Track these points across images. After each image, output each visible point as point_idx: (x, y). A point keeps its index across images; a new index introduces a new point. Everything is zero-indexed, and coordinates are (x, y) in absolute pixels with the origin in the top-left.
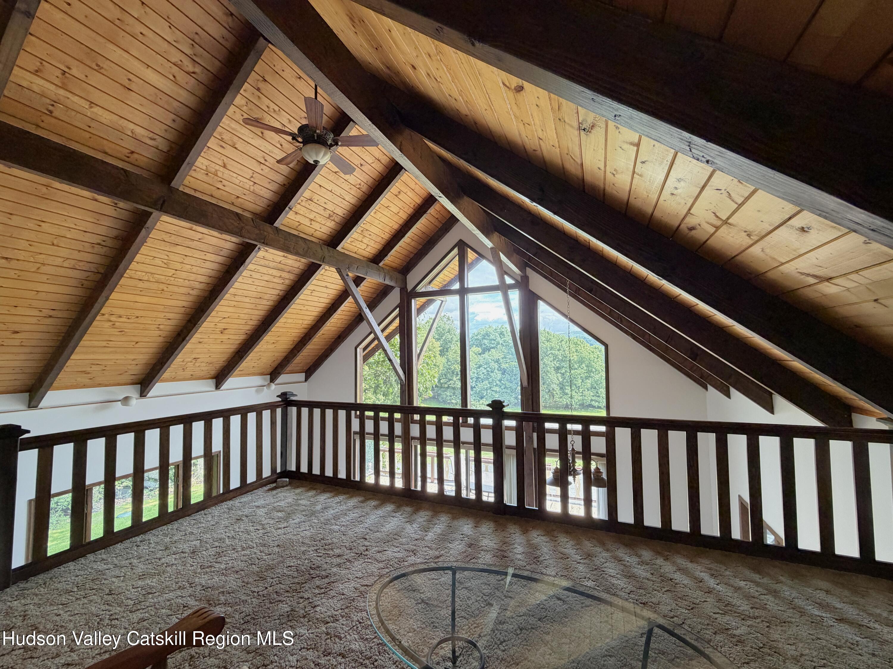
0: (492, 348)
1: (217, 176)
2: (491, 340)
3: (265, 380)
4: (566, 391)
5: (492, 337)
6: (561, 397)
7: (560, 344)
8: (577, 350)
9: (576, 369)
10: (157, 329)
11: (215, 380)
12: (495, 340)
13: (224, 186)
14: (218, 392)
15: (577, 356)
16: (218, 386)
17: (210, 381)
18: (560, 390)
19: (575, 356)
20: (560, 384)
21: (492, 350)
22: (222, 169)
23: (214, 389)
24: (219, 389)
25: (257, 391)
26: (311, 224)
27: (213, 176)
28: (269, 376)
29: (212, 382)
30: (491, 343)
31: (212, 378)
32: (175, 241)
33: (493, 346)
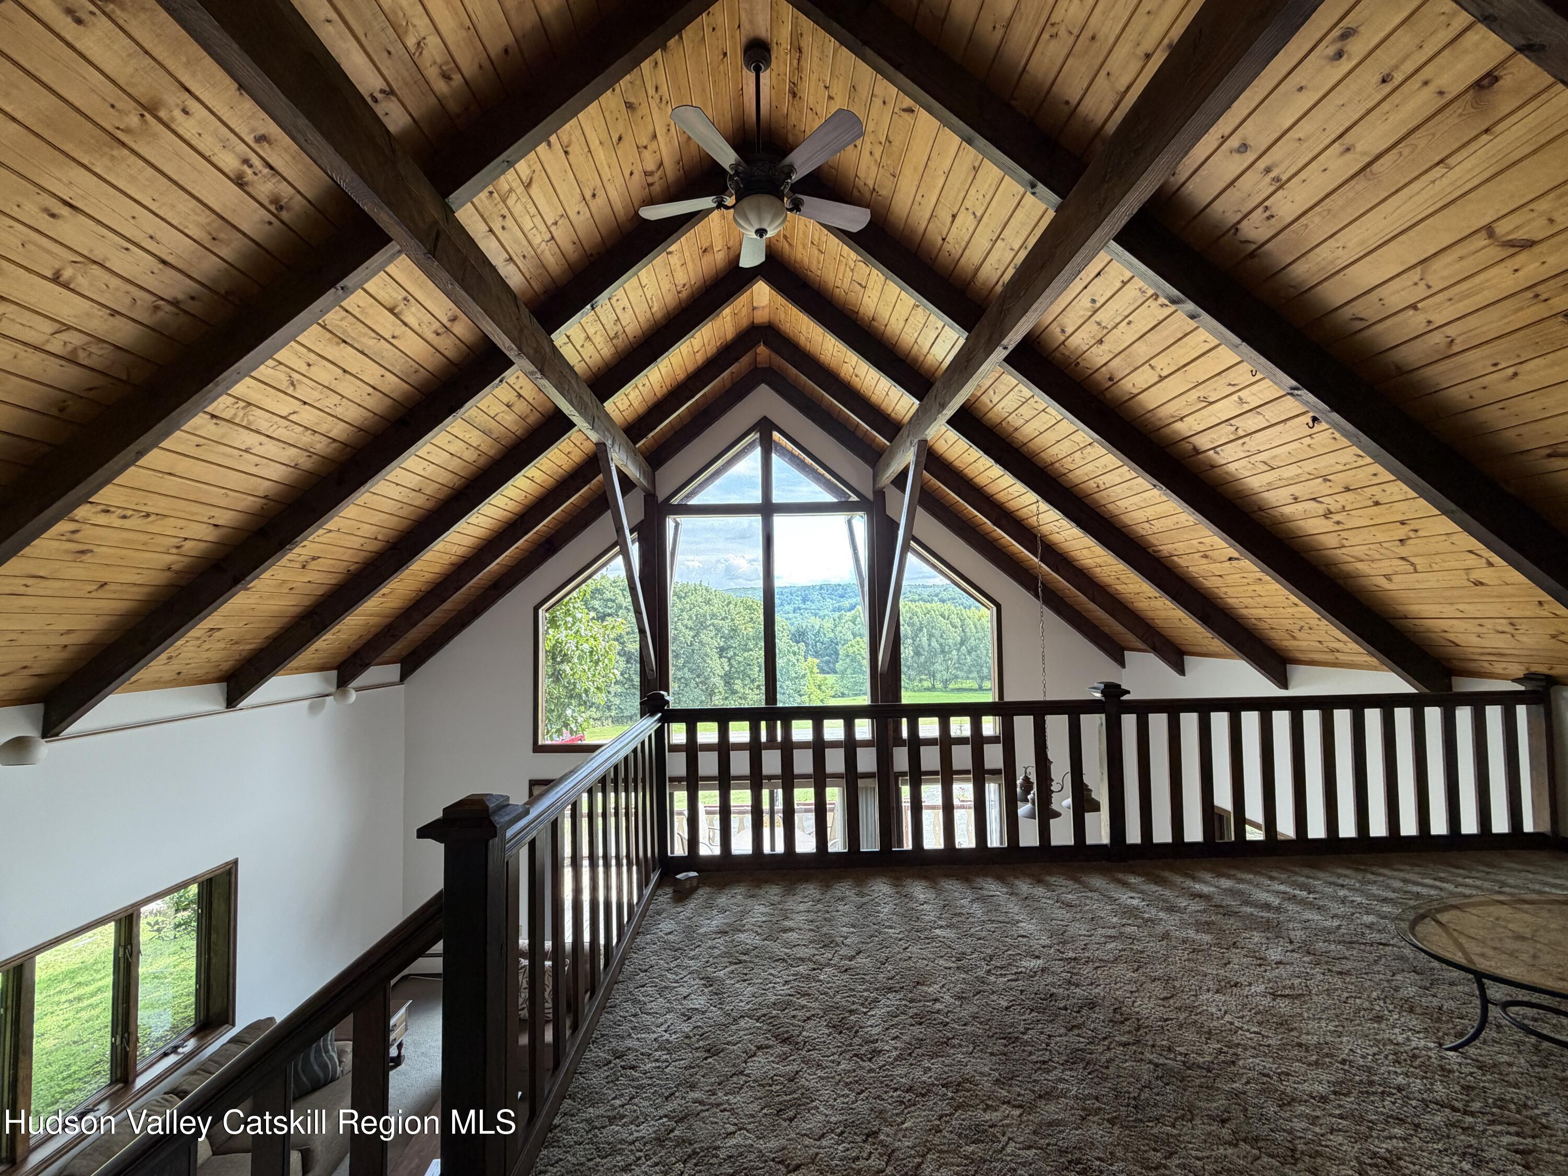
0: (609, 615)
1: (504, 201)
2: (608, 600)
3: (327, 680)
4: (736, 687)
5: (608, 595)
6: (726, 698)
7: (727, 609)
8: (752, 619)
9: (751, 650)
10: (174, 551)
11: (225, 684)
12: (613, 601)
13: (503, 228)
14: (233, 715)
15: (753, 628)
16: (232, 701)
17: (214, 687)
18: (725, 686)
19: (750, 629)
20: (725, 675)
21: (608, 618)
22: (520, 190)
23: (221, 706)
24: (235, 707)
25: (313, 709)
26: (582, 346)
27: (498, 199)
28: (334, 674)
29: (217, 691)
30: (606, 606)
31: (218, 680)
32: (345, 331)
33: (610, 611)
